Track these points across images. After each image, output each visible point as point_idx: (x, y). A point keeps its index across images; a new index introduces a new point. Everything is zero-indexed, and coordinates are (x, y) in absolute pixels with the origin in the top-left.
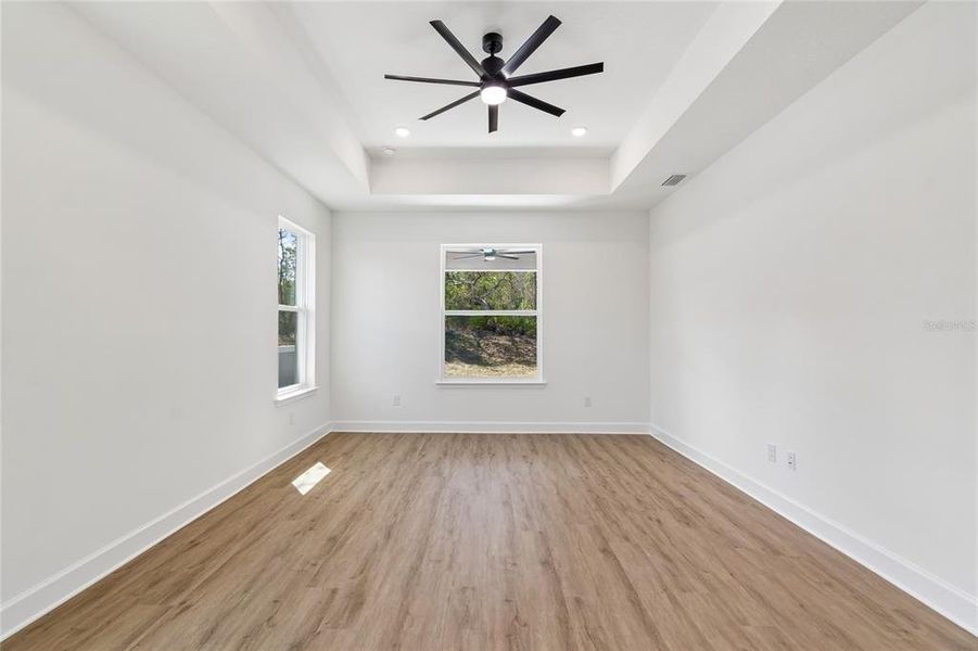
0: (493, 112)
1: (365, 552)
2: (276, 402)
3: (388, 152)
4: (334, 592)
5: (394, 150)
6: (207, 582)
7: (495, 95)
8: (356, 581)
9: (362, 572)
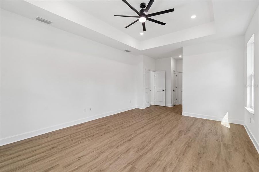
1: (179, 139)
8: (180, 135)
9: (179, 136)
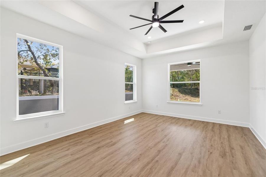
0: (161, 27)
2: (125, 104)
3: (149, 43)
4: (112, 141)
5: (150, 42)
6: (98, 134)
7: (156, 24)
